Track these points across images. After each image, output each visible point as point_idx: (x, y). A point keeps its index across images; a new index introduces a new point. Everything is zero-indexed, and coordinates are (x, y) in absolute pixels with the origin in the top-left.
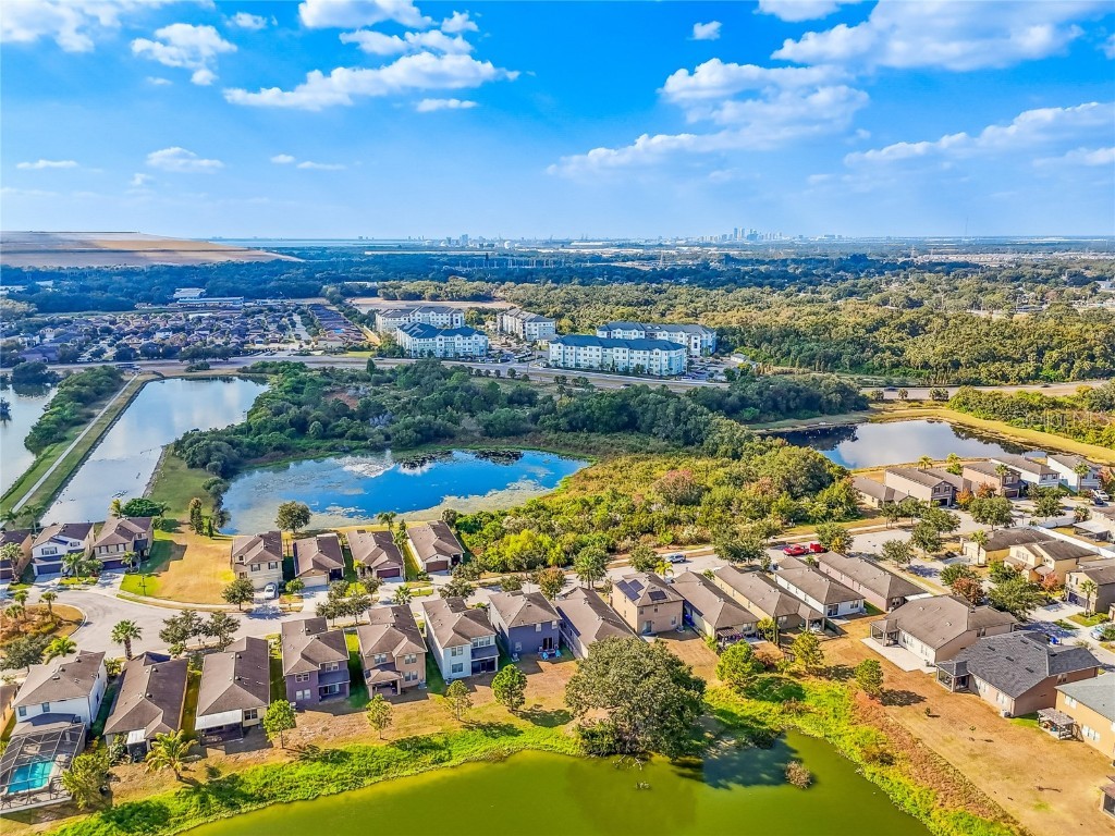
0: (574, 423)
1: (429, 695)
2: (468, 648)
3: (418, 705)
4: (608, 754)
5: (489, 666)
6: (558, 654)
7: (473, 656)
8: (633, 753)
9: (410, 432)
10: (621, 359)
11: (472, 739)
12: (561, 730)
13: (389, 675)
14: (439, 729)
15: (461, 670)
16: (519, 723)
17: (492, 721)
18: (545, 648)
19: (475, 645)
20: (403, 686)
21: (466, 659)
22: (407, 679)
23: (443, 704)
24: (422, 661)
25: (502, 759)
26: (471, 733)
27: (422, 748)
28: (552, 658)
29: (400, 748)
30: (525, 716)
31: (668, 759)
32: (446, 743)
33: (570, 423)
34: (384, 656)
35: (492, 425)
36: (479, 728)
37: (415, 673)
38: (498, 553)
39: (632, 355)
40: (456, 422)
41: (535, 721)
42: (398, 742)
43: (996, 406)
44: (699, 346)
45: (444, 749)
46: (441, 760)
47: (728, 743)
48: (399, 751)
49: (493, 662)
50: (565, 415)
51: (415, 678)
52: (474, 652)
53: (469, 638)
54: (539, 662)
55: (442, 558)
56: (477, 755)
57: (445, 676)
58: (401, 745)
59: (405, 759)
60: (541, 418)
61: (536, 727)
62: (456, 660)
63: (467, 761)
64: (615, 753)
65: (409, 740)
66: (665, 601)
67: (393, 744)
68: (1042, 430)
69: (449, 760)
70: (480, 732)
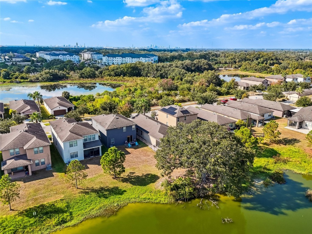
0: (117, 73)
1: (54, 173)
2: (80, 142)
3: (45, 181)
4: (190, 199)
5: (95, 153)
6: (137, 143)
7: (85, 147)
8: (207, 197)
9: (48, 75)
10: (129, 61)
11: (88, 201)
12: (152, 186)
13: (22, 163)
14: (62, 196)
15: (77, 156)
16: (122, 186)
17: (102, 186)
18: (128, 141)
19: (85, 140)
20: (34, 170)
21: (79, 149)
22: (37, 165)
23: (65, 178)
24: (48, 151)
25: (114, 213)
26: (87, 196)
27: (47, 213)
28: (134, 146)
29: (27, 216)
30: (125, 180)
31: (233, 198)
32: (68, 207)
33: (115, 73)
34: (17, 150)
35: (84, 74)
36: (93, 192)
37: (43, 160)
38: (93, 106)
39: (132, 60)
40: (68, 74)
41: (133, 183)
42: (26, 211)
43: (256, 68)
44: (153, 60)
45: (66, 212)
46: (64, 221)
47: (259, 183)
48: (26, 219)
49: (99, 150)
50: (113, 70)
51: (43, 163)
52: (85, 145)
53: (81, 136)
54: (127, 149)
55: (62, 108)
56: (94, 213)
57: (66, 161)
58: (28, 213)
59: (31, 225)
60: (104, 72)
61: (134, 186)
62: (73, 150)
63: (86, 219)
64: (194, 198)
65: (35, 209)
66: (189, 114)
67: (22, 212)
68: (273, 74)
69: (71, 220)
70: (94, 195)
